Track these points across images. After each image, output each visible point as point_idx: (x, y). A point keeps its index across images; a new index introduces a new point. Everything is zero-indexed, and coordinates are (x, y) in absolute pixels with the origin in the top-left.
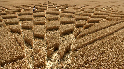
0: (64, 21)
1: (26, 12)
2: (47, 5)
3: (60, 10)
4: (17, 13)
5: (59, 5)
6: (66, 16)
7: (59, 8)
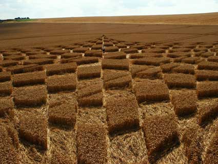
0: (145, 95)
1: (63, 65)
2: (102, 43)
3: (128, 56)
4: (46, 66)
5: (123, 44)
6: (143, 75)
7: (125, 52)
